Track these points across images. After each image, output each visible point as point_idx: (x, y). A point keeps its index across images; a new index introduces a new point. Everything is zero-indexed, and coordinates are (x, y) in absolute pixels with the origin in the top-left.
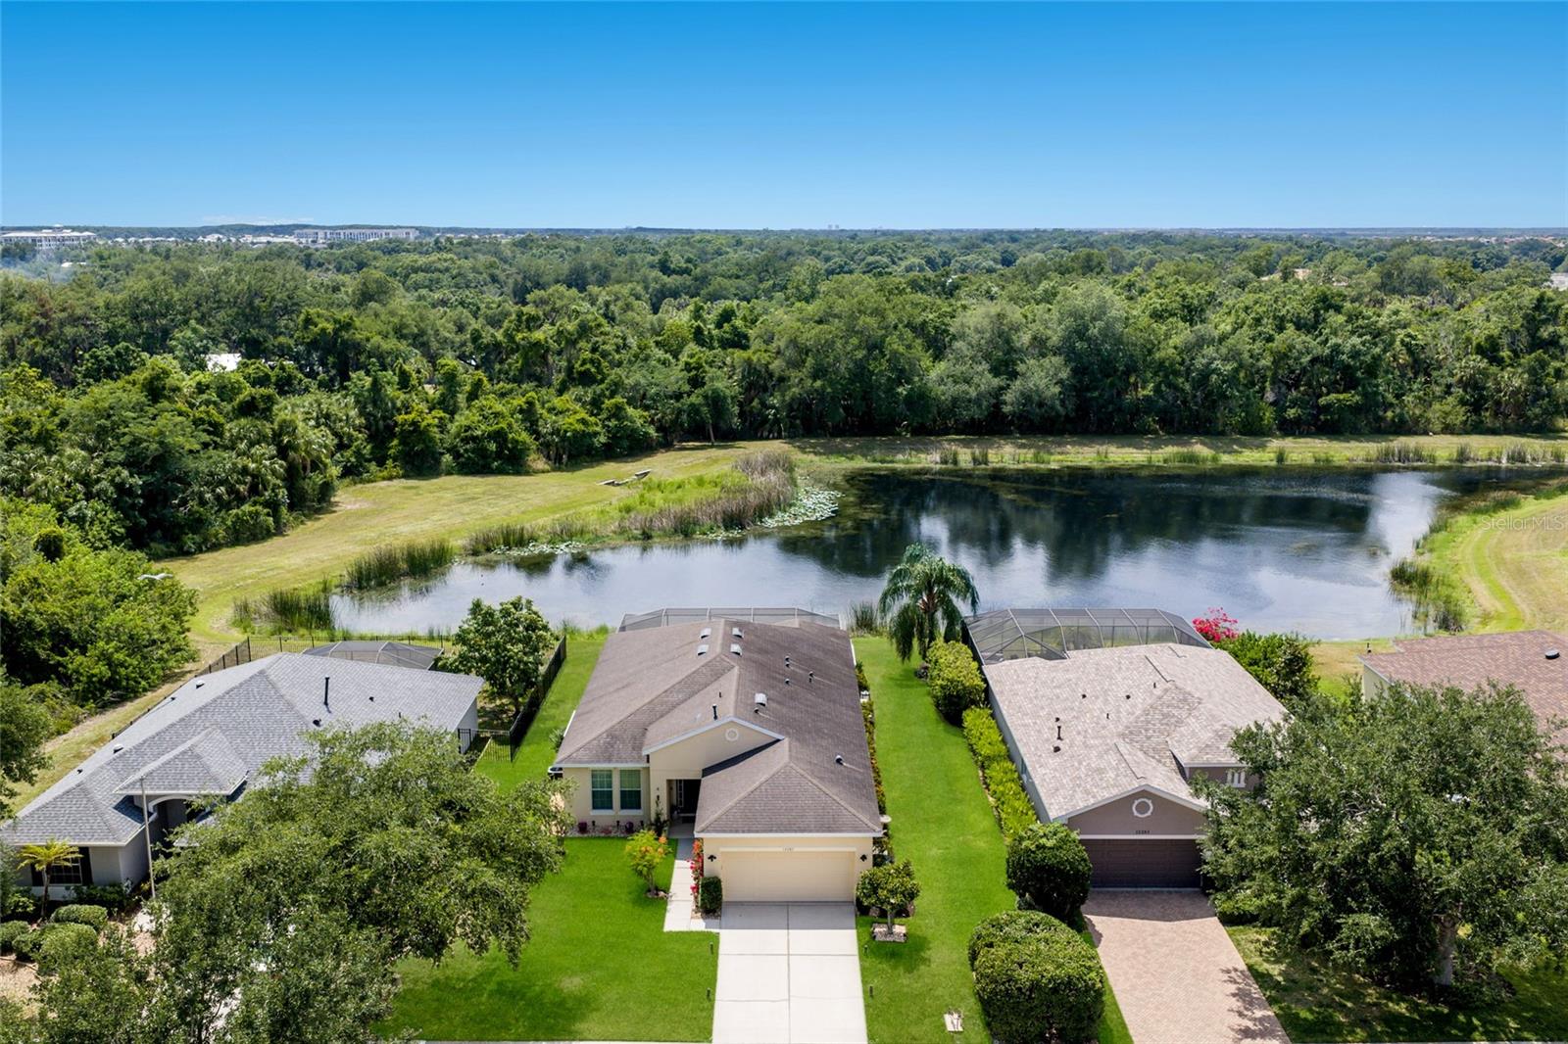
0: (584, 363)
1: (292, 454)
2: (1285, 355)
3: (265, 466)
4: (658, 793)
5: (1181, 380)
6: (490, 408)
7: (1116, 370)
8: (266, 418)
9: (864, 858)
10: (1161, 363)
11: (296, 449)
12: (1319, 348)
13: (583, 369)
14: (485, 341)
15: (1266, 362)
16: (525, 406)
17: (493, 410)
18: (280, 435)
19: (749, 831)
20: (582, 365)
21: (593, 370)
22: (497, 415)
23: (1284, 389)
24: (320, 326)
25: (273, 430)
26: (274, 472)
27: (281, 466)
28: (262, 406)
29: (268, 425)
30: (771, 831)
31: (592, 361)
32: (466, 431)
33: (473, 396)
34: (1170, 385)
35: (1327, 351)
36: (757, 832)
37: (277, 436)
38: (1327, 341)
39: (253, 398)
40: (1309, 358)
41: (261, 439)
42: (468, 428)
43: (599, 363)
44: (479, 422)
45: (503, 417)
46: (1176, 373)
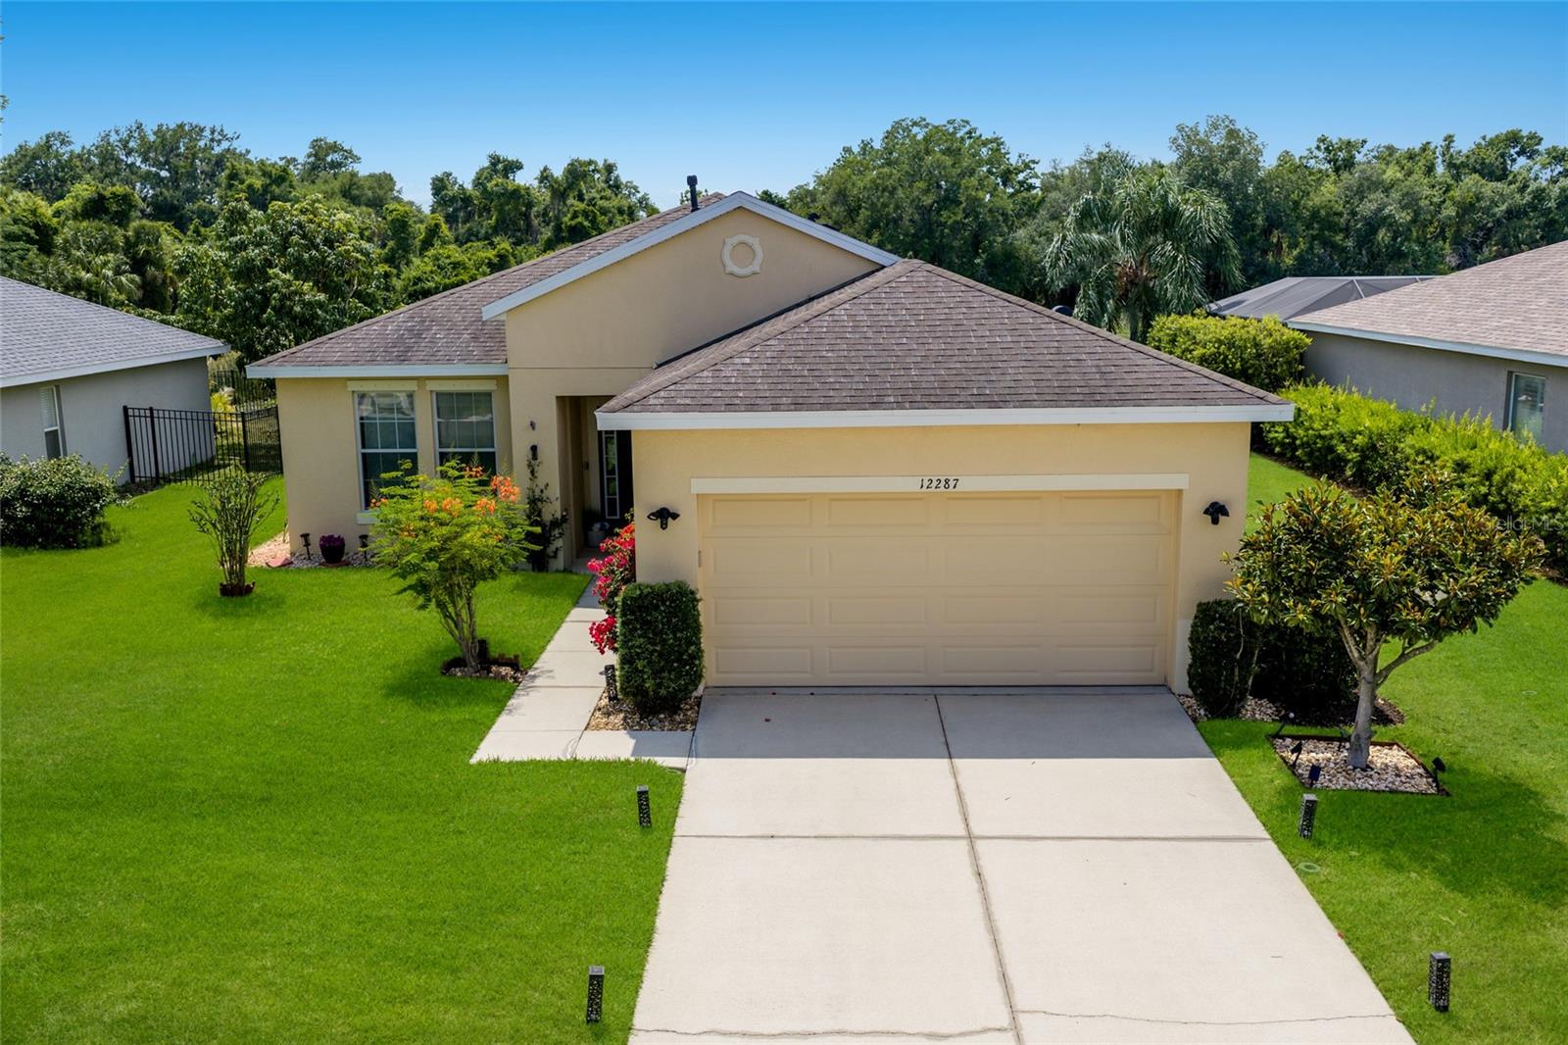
0: (575, 216)
1: (151, 270)
2: (1472, 205)
3: (106, 278)
4: (533, 438)
5: (1339, 238)
6: (449, 257)
7: (1254, 226)
8: (120, 225)
9: (1216, 512)
10: (1315, 214)
11: (159, 264)
12: (1517, 196)
13: (573, 223)
14: (451, 193)
15: (1449, 211)
16: (496, 260)
17: (452, 259)
18: (136, 244)
19: (798, 406)
20: (572, 219)
21: (586, 223)
22: (456, 265)
23: (1469, 250)
24: (247, 182)
25: (125, 237)
26: (120, 288)
27: (132, 281)
28: (114, 208)
29: (121, 232)
30: (876, 405)
31: (585, 214)
32: (415, 284)
33: (427, 244)
34: (1325, 243)
35: (1528, 198)
36: (827, 406)
37: (130, 246)
38: (1526, 186)
39: (101, 198)
40: (1504, 207)
41: (106, 246)
42: (419, 280)
43: (595, 217)
44: (432, 272)
45: (465, 268)
46: (1333, 227)
